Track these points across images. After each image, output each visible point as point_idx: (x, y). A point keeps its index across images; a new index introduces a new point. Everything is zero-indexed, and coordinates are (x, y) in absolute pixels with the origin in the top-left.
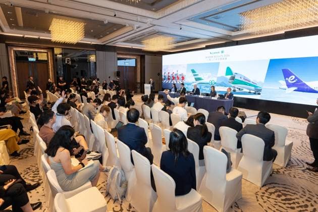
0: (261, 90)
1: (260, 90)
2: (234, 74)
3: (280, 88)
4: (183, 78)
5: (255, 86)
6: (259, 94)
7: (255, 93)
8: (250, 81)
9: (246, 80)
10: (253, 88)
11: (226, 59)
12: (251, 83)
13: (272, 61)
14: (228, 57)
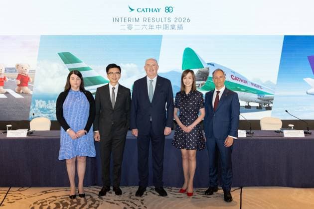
0: (273, 99)
1: (270, 100)
2: (205, 66)
3: (307, 93)
4: (24, 80)
5: (259, 93)
6: (269, 108)
7: (259, 108)
8: (245, 82)
9: (236, 79)
10: (255, 96)
11: (181, 27)
12: (249, 85)
13: (288, 39)
14: (185, 25)
